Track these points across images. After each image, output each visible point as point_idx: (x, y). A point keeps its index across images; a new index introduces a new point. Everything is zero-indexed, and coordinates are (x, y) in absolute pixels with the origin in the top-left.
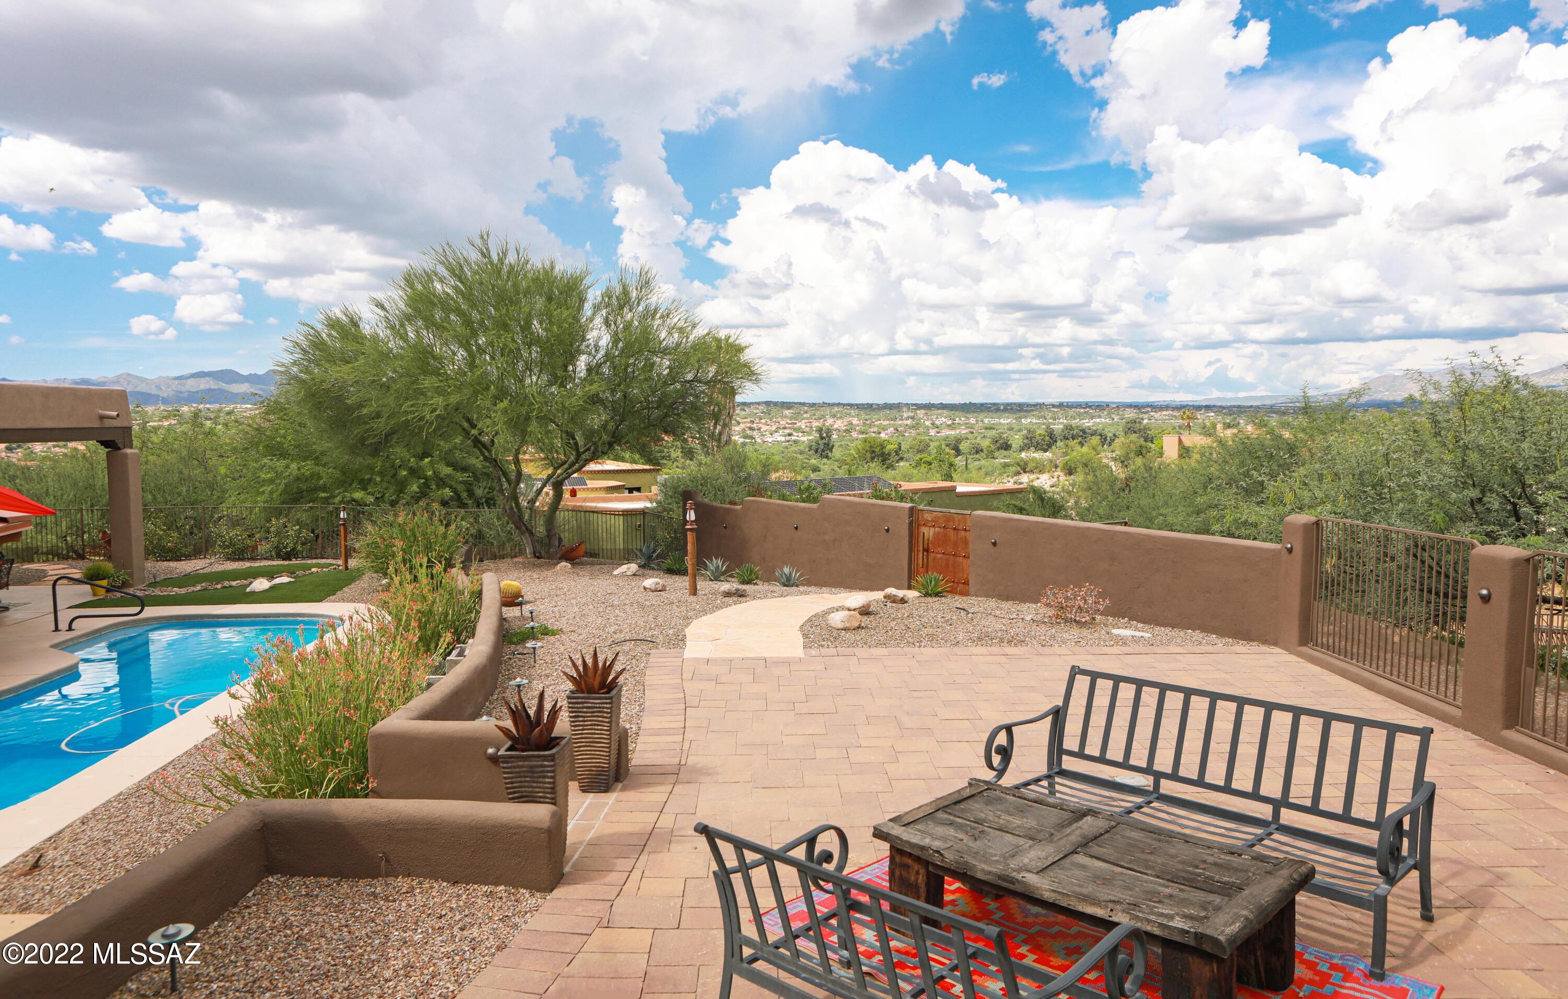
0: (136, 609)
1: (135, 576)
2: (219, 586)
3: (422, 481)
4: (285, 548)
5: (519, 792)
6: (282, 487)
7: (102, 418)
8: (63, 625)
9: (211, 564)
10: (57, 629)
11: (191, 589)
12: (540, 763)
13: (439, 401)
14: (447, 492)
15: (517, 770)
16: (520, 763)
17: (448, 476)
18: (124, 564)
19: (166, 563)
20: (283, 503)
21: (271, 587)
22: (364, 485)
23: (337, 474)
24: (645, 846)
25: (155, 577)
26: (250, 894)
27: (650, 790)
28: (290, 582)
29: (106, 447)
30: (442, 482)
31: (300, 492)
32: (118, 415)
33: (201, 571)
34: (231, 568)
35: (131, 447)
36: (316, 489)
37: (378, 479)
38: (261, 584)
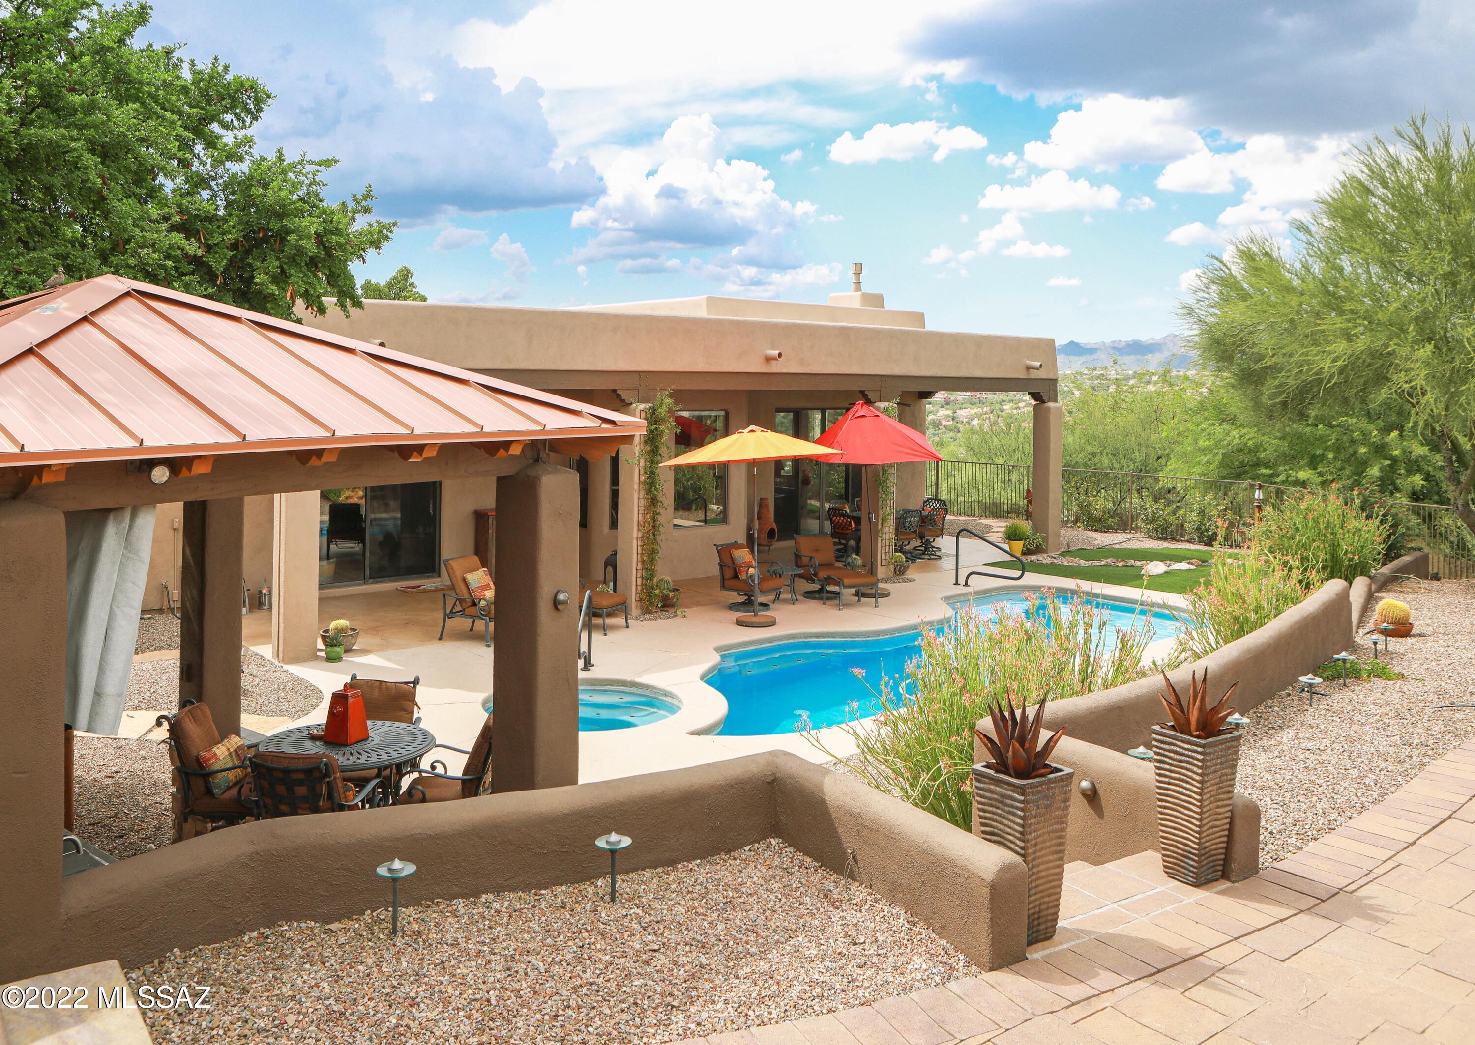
0: (1019, 573)
1: (1050, 541)
2: (1120, 564)
3: (1388, 462)
4: (1207, 530)
5: (991, 826)
6: (1220, 457)
7: (1028, 368)
8: (962, 581)
9: (1129, 540)
10: (957, 583)
11: (1097, 563)
12: (1010, 793)
13: (1341, 347)
14: (1418, 480)
15: (988, 795)
16: (992, 787)
17: (1424, 458)
18: (1040, 526)
19: (1090, 533)
20: (1224, 478)
21: (1166, 573)
22: (1314, 462)
23: (1284, 446)
24: (1159, 971)
25: (1068, 546)
26: (747, 848)
27: (1257, 905)
28: (1189, 570)
29: (1036, 400)
30: (1414, 466)
31: (1243, 465)
32: (1041, 366)
33: (1117, 546)
34: (1147, 546)
35: (1056, 401)
36: (1257, 464)
37: (1331, 456)
38: (1157, 568)
